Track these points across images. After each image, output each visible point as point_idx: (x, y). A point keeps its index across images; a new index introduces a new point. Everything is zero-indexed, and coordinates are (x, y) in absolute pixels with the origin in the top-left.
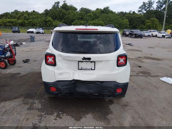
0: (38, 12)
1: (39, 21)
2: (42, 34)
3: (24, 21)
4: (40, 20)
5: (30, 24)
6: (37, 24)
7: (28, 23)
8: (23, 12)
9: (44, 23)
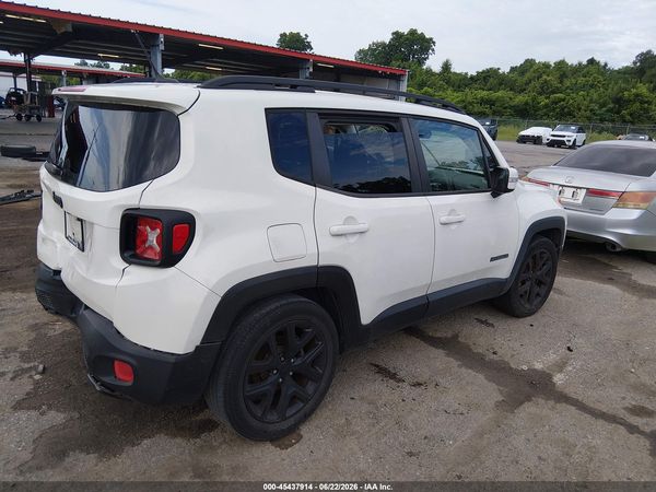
0: (606, 65)
1: (591, 100)
2: (570, 147)
3: (534, 99)
4: (595, 96)
5: (554, 109)
6: (580, 109)
7: (546, 106)
8: (547, 66)
9: (611, 106)
